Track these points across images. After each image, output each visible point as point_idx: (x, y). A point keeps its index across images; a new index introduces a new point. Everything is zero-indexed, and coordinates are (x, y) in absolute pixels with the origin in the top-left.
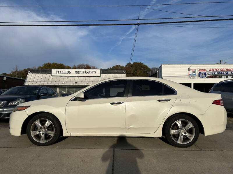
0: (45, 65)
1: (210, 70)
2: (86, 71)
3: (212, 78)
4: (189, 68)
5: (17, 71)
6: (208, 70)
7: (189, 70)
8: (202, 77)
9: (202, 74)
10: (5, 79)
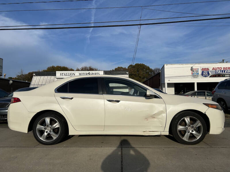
0: (49, 68)
1: (213, 69)
2: (89, 73)
3: (216, 77)
4: (191, 68)
5: (22, 74)
6: (211, 69)
7: (192, 69)
8: (206, 76)
9: (205, 73)
10: (11, 82)
